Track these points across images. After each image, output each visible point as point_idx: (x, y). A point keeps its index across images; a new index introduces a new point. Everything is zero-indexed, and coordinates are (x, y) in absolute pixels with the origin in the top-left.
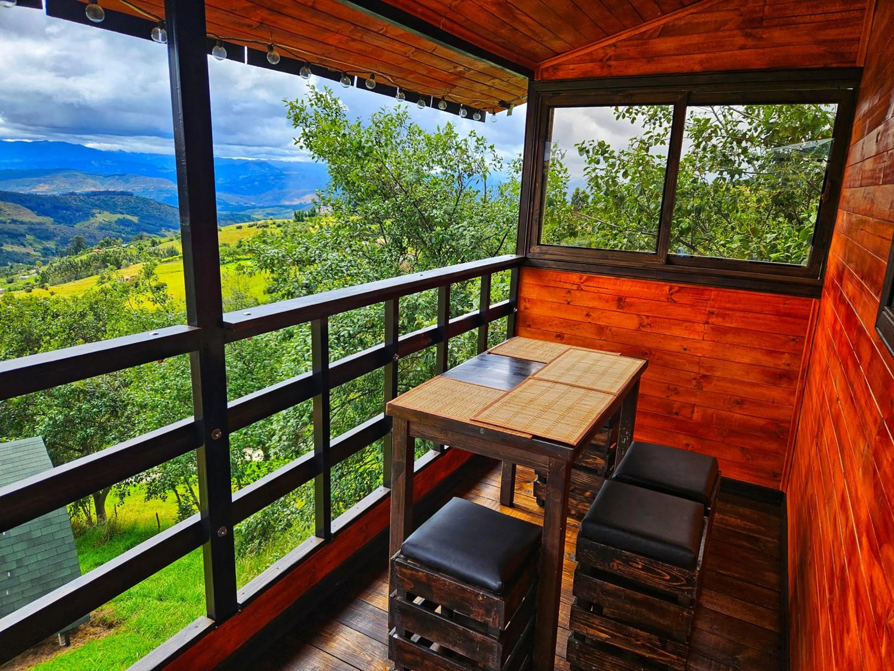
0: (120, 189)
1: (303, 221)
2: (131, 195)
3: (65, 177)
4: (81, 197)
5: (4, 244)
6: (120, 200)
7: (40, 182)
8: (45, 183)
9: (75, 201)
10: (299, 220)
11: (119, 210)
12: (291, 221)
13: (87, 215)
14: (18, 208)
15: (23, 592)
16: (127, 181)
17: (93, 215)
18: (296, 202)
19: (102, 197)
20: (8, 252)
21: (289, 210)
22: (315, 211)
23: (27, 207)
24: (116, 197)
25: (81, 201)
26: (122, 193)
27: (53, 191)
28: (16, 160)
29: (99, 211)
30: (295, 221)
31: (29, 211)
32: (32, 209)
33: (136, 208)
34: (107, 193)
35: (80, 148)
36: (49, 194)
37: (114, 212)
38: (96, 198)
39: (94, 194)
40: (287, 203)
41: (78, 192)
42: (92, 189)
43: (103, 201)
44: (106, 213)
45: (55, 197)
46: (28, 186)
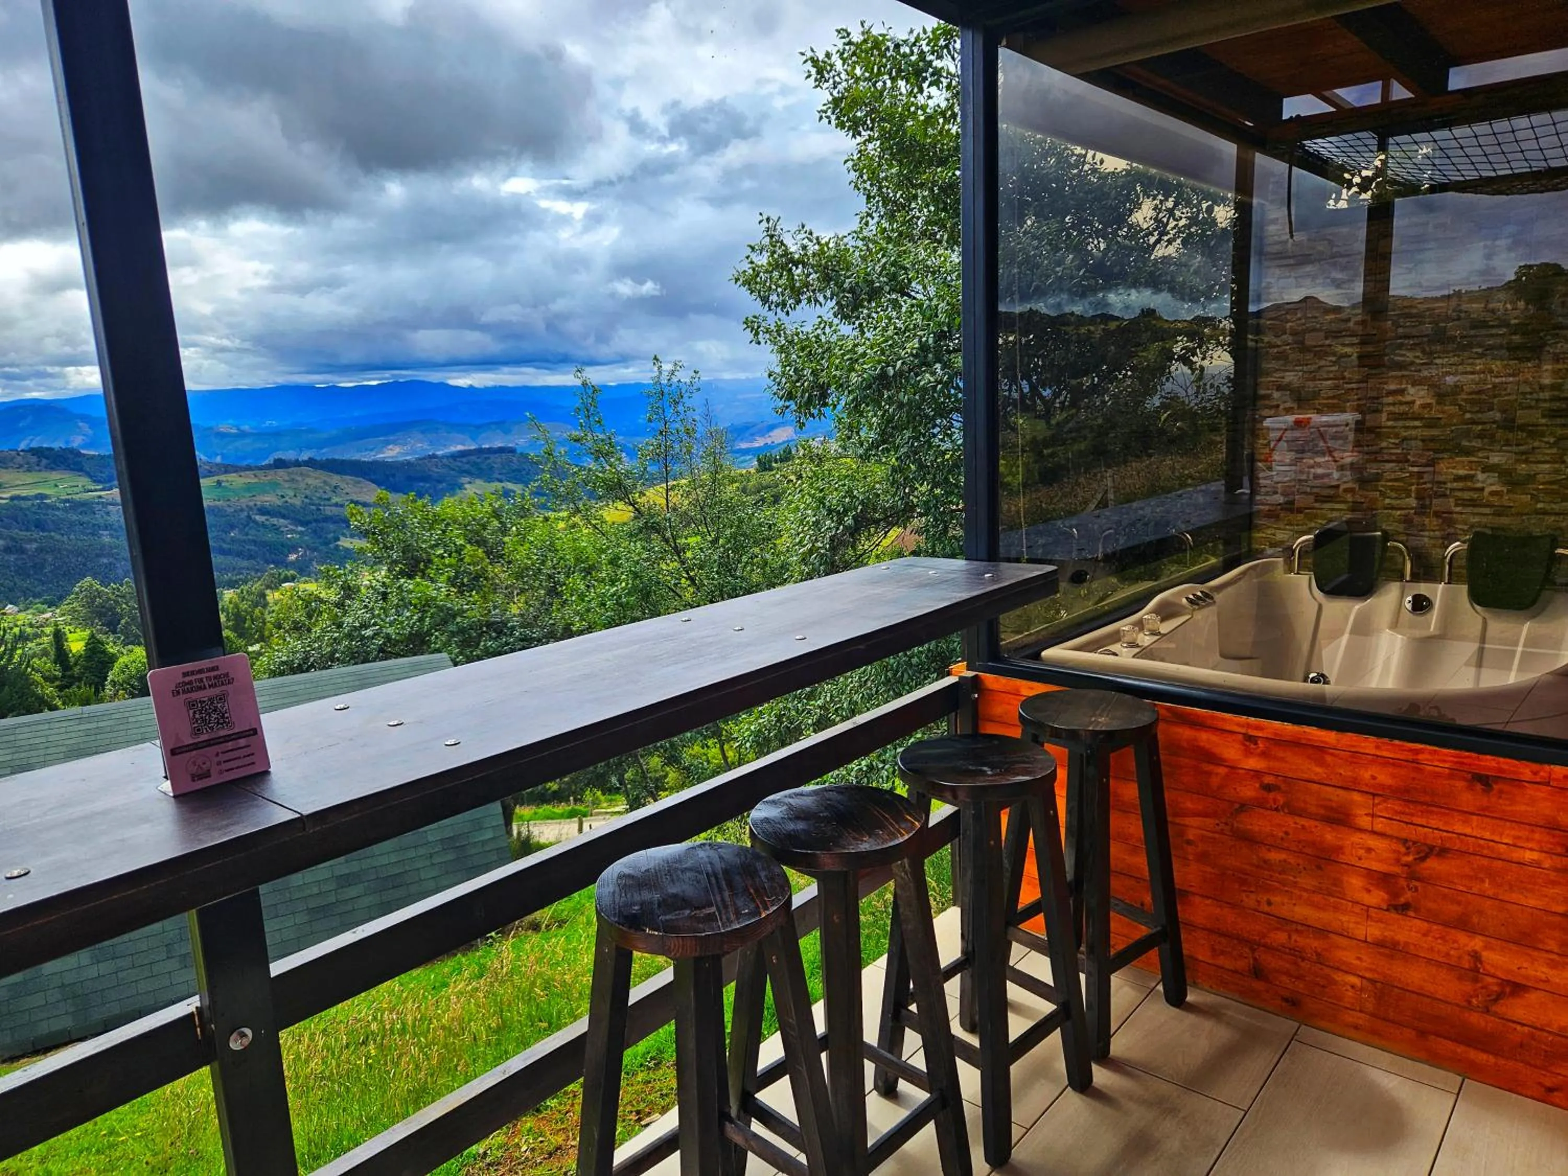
0: (498, 444)
1: (771, 469)
2: (512, 451)
3: (423, 432)
4: (445, 461)
5: (342, 538)
6: (496, 461)
7: (388, 443)
8: (395, 443)
9: (437, 466)
10: (765, 469)
11: (496, 476)
12: (753, 471)
13: (454, 487)
14: (359, 482)
15: (431, 856)
16: (507, 432)
17: (461, 487)
18: (759, 442)
19: (473, 458)
20: (347, 550)
21: (748, 457)
22: (790, 452)
23: (373, 481)
24: (492, 457)
25: (444, 466)
26: (501, 450)
27: (407, 454)
28: (356, 414)
29: (468, 479)
30: (758, 471)
31: (374, 486)
32: (379, 484)
33: (519, 471)
34: (480, 451)
35: (444, 387)
36: (401, 459)
37: (490, 480)
38: (464, 460)
39: (463, 454)
40: (744, 446)
41: (439, 453)
42: (460, 448)
43: (475, 464)
44: (479, 482)
45: (409, 463)
46: (372, 450)
